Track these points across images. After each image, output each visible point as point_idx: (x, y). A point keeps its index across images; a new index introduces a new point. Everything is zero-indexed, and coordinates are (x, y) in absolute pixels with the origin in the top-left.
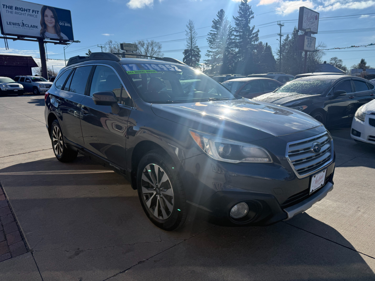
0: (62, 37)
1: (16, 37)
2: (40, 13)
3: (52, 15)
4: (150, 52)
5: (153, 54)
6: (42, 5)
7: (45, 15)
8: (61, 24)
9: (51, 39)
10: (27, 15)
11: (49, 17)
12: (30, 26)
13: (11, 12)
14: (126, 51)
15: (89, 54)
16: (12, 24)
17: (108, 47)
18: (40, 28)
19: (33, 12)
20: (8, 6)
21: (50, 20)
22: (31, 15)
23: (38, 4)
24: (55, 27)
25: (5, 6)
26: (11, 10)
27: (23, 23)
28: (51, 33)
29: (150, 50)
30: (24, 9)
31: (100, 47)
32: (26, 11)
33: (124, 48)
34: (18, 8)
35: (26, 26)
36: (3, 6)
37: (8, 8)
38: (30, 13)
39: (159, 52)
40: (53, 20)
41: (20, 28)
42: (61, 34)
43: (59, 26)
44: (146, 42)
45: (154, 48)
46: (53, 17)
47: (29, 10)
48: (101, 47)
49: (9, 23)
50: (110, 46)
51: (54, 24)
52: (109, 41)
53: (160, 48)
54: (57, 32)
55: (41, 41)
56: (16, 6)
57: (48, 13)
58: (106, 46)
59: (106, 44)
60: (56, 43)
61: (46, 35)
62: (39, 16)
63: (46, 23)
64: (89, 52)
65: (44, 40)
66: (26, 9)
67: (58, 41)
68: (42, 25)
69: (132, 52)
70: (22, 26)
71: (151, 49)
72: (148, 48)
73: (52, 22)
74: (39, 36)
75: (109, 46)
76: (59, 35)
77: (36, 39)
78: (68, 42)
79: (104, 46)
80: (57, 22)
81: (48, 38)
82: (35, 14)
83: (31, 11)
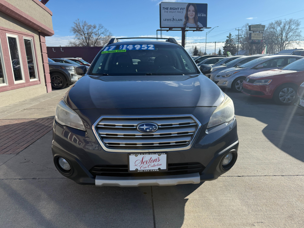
0: (198, 26)
1: (168, 29)
2: (185, 9)
3: (194, 9)
4: (287, 30)
5: (290, 32)
6: (188, 3)
7: (188, 10)
8: (199, 15)
9: (190, 28)
10: (176, 12)
11: (191, 11)
12: (177, 20)
13: (167, 12)
14: (253, 31)
15: (229, 37)
16: (167, 20)
17: (244, 30)
18: (184, 20)
19: (181, 10)
20: (166, 8)
21: (191, 13)
22: (179, 12)
23: (185, 3)
24: (194, 18)
25: (164, 8)
26: (168, 10)
27: (173, 18)
28: (191, 23)
29: (286, 28)
30: (175, 8)
31: (237, 30)
32: (176, 9)
33: (252, 29)
34: (171, 8)
35: (175, 20)
36: (163, 8)
37: (165, 9)
38: (178, 11)
39: (297, 29)
40: (194, 13)
41: (171, 22)
42: (198, 24)
43: (197, 17)
44: (283, 21)
45: (292, 26)
46: (194, 11)
47: (179, 8)
48: (239, 30)
49: (165, 20)
50: (247, 28)
51: (194, 16)
52: (246, 24)
53: (298, 25)
54: (196, 22)
55: (184, 31)
56: (171, 7)
57: (192, 8)
58: (243, 29)
59: (243, 27)
60: (194, 31)
61: (187, 25)
62: (185, 11)
63: (189, 16)
64: (230, 35)
65: (185, 29)
66: (176, 8)
67: (196, 29)
68: (185, 18)
69: (259, 32)
70: (172, 21)
71: (288, 27)
72: (284, 27)
73: (193, 15)
74: (182, 26)
75: (245, 28)
76: (196, 24)
77: (180, 29)
78: (202, 29)
79: (241, 29)
80: (196, 14)
81: (188, 27)
82: (182, 11)
83: (180, 9)
